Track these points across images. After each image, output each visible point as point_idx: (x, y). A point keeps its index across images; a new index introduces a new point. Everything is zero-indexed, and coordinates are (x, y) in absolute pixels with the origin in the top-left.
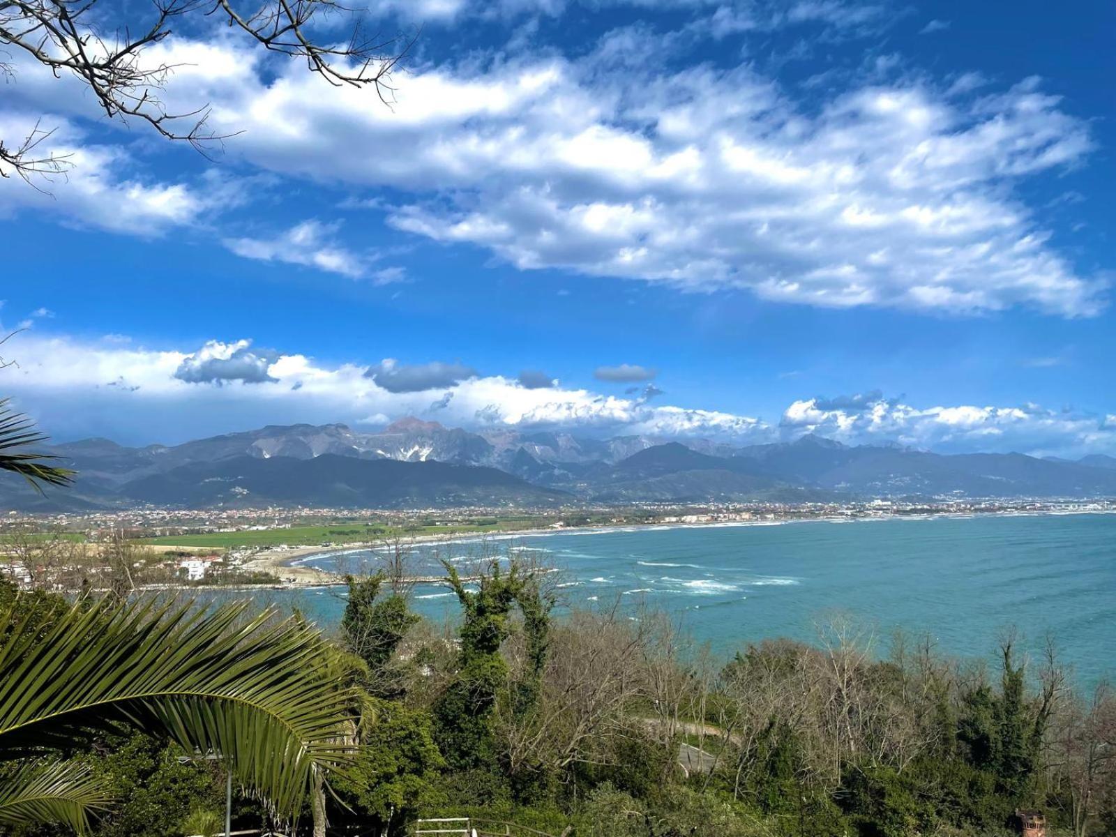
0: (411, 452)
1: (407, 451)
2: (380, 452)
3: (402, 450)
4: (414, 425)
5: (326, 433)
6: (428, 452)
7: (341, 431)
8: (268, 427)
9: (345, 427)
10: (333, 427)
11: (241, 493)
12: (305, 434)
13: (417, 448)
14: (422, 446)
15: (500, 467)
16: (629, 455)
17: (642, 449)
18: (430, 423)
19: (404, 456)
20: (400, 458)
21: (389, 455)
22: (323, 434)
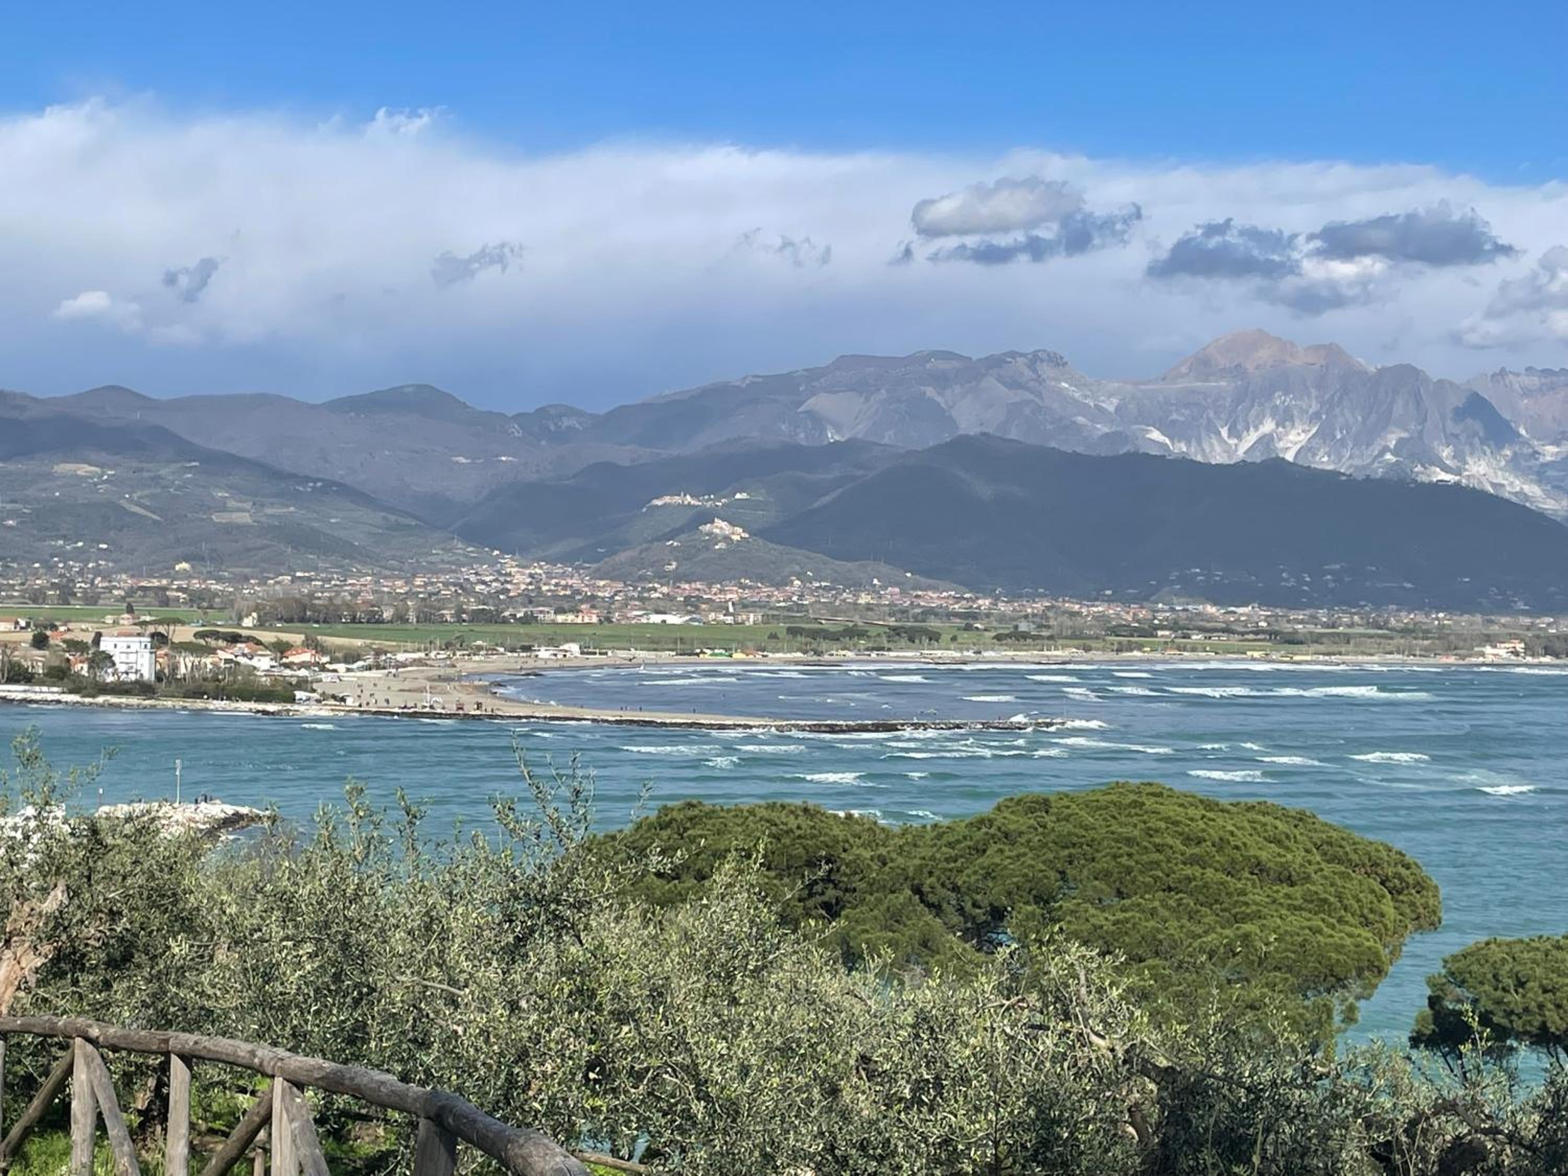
0: (1252, 438)
1: (1239, 437)
2: (1156, 435)
3: (1224, 432)
4: (1264, 354)
5: (1000, 379)
6: (1304, 438)
7: (1046, 370)
8: (843, 362)
9: (1057, 361)
10: (1020, 360)
11: (727, 539)
12: (942, 381)
13: (1268, 426)
14: (1285, 418)
18: (1312, 350)
19: (1228, 451)
20: (1219, 457)
21: (1183, 447)
22: (990, 382)
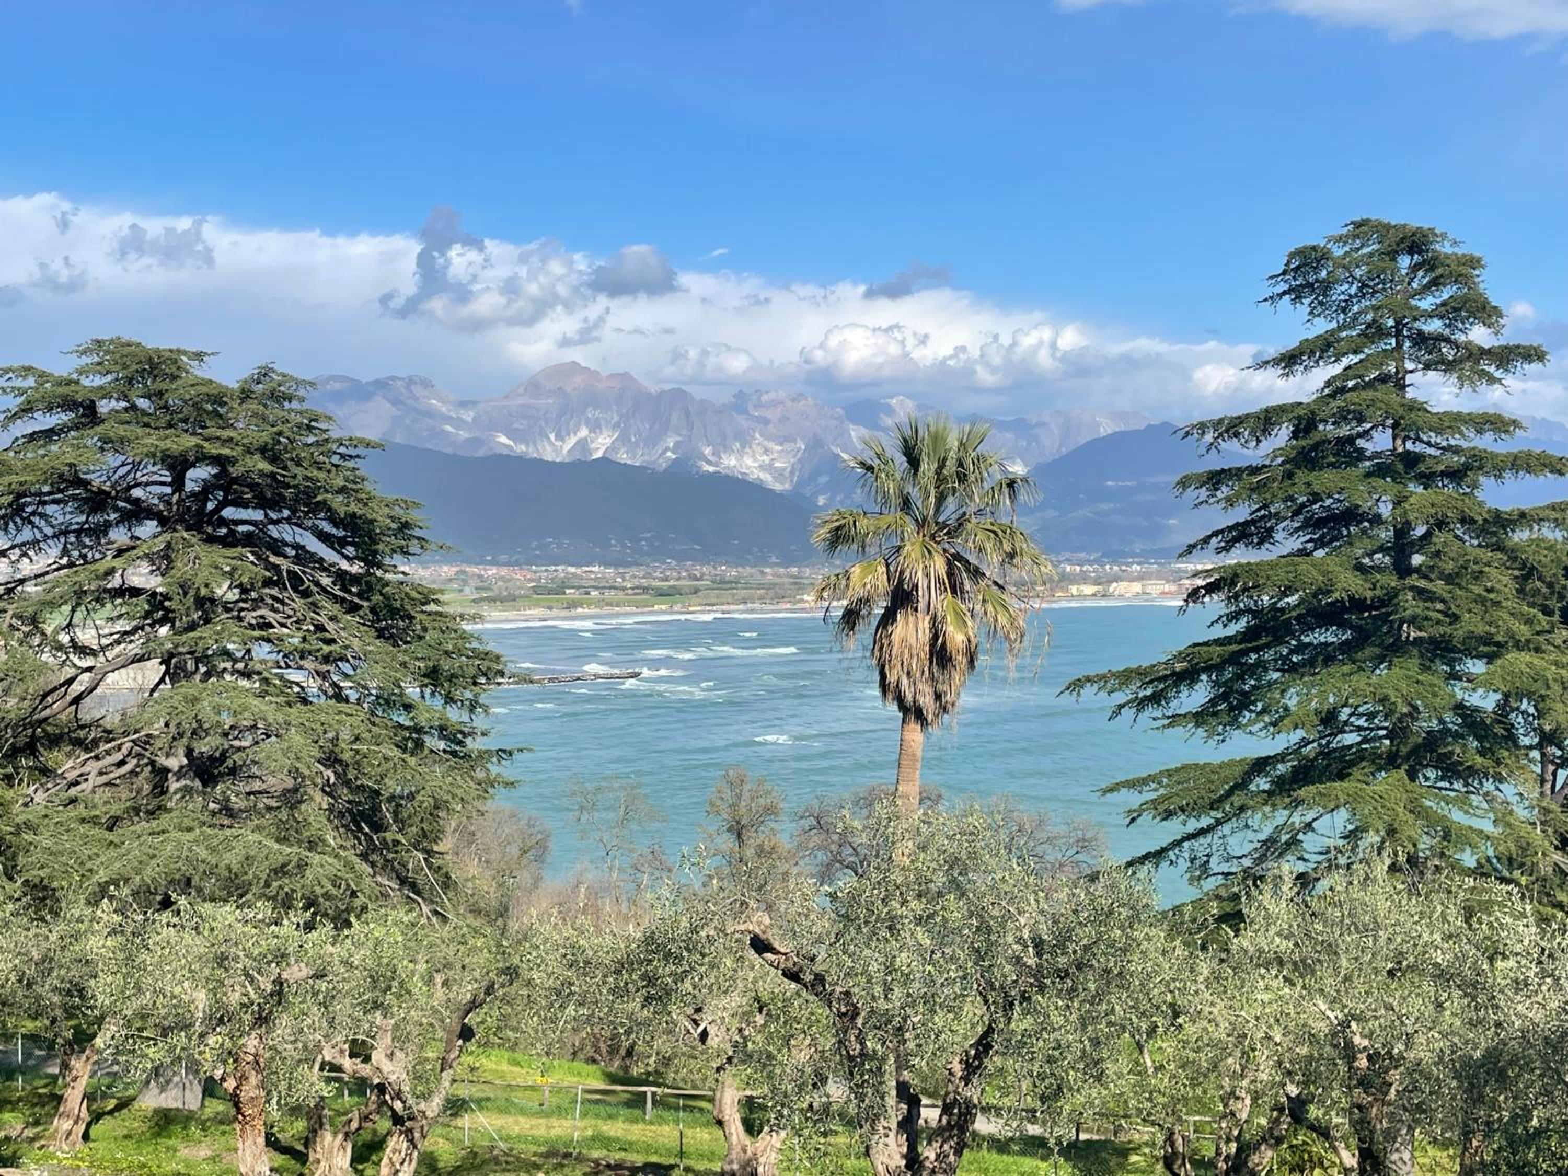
0: (571, 441)
1: (563, 440)
2: (503, 439)
3: (552, 437)
4: (578, 380)
5: (386, 397)
6: (609, 441)
7: (418, 391)
9: (427, 384)
10: (399, 383)
12: (340, 398)
13: (584, 432)
14: (595, 427)
15: (766, 477)
16: (1064, 451)
17: (1096, 437)
18: (613, 376)
19: (557, 451)
20: (549, 456)
21: (523, 448)
22: (378, 399)
